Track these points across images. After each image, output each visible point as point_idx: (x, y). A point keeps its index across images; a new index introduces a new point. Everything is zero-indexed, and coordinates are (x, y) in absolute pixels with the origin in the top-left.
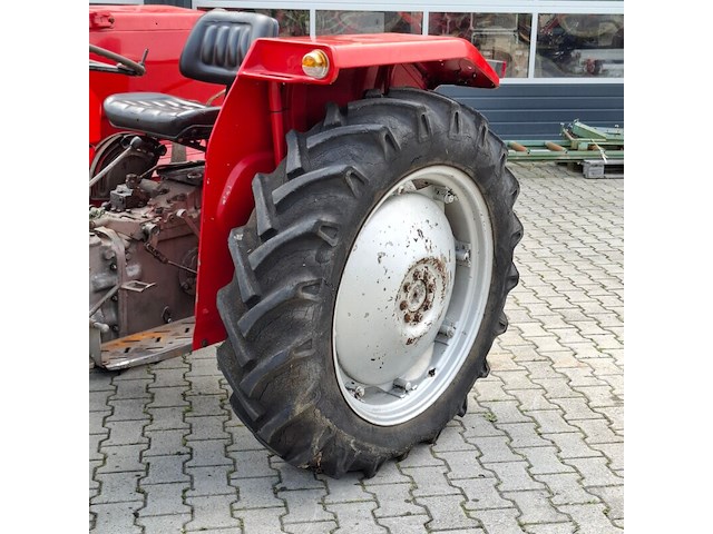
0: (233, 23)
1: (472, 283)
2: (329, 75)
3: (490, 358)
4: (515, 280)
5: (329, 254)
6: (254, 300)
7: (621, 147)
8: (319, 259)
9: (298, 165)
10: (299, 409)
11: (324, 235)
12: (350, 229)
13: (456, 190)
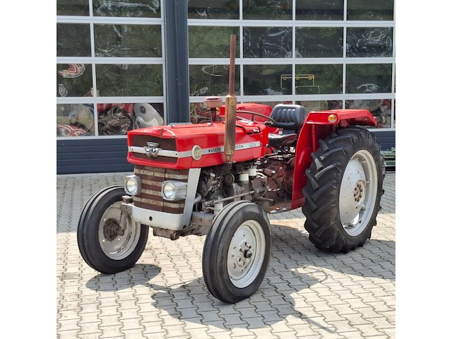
0: (287, 108)
1: (370, 191)
2: (337, 121)
3: (377, 219)
4: (384, 191)
5: (340, 174)
6: (318, 189)
7: (394, 159)
8: (337, 176)
9: (327, 148)
10: (332, 223)
11: (338, 169)
12: (343, 167)
13: (366, 159)
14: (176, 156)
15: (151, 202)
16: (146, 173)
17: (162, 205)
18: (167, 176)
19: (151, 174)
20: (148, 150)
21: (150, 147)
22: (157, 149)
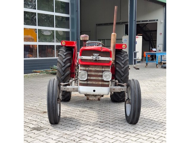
14: (110, 60)
15: (94, 83)
16: (90, 69)
17: (101, 84)
18: (103, 69)
19: (93, 69)
20: (95, 57)
21: (96, 56)
22: (100, 57)
